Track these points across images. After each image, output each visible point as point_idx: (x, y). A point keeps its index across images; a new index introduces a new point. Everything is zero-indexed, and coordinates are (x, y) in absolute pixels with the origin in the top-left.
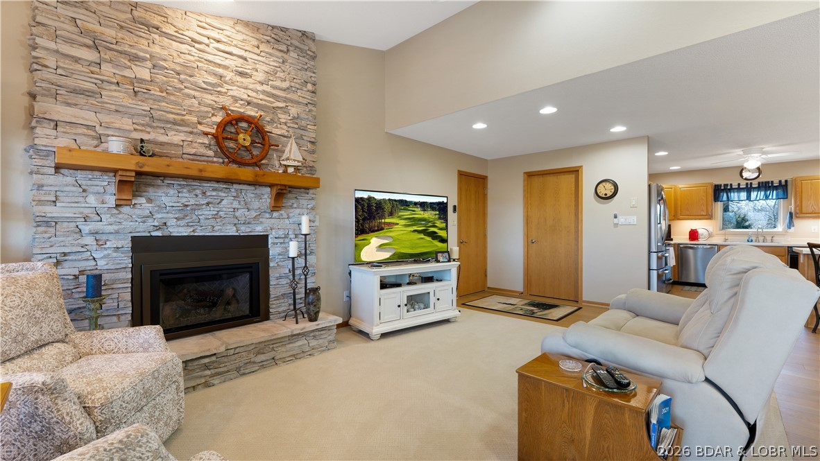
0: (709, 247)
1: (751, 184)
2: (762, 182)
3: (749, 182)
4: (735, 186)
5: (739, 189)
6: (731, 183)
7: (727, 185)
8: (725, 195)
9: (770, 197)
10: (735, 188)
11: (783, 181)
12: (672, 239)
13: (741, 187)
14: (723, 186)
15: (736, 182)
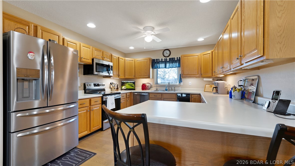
1: (166, 59)
2: (171, 58)
3: (166, 58)
4: (160, 60)
5: (162, 62)
6: (159, 58)
9: (174, 66)
10: (161, 61)
11: (178, 57)
12: (134, 89)
13: (163, 61)
14: (156, 60)
15: (161, 58)
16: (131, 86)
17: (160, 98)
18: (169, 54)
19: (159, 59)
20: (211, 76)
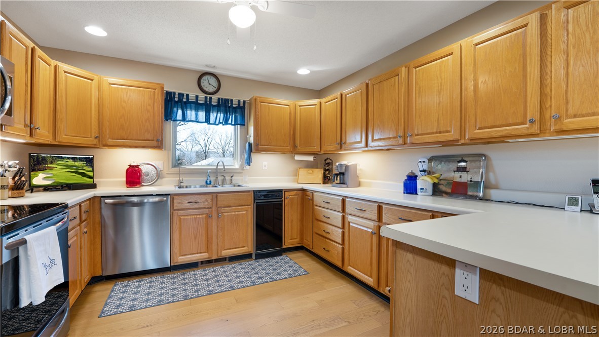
0: (157, 199)
1: (211, 98)
2: (222, 99)
3: (208, 96)
4: (192, 99)
5: (197, 106)
6: (187, 92)
7: (183, 95)
8: (180, 112)
9: (230, 122)
10: (192, 102)
11: (242, 101)
12: (93, 186)
13: (199, 102)
14: (177, 96)
15: (193, 93)
16: (76, 172)
17: (208, 208)
18: (217, 87)
19: (187, 95)
20: (318, 152)
